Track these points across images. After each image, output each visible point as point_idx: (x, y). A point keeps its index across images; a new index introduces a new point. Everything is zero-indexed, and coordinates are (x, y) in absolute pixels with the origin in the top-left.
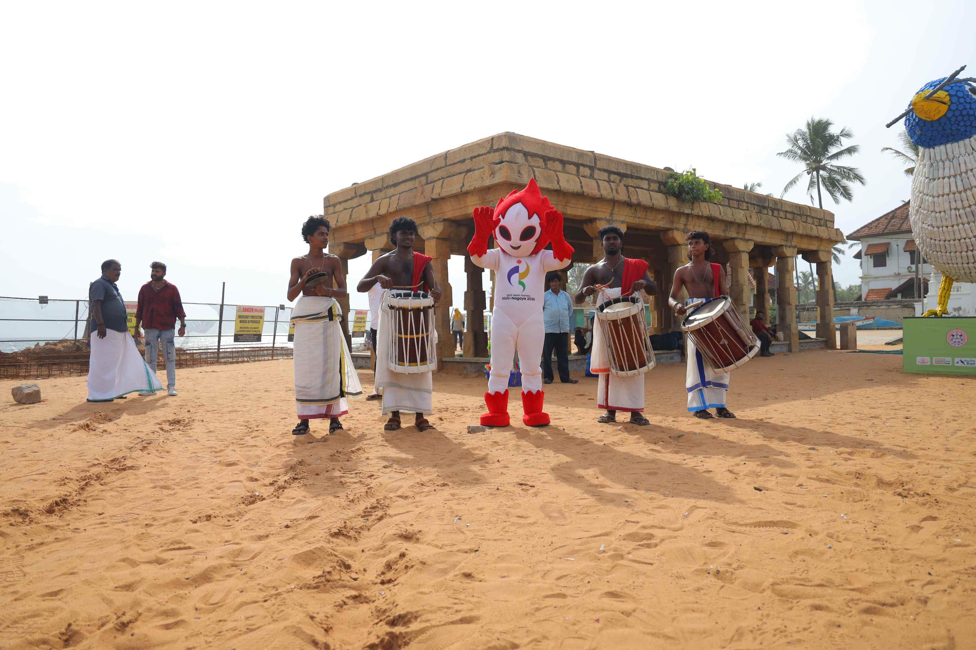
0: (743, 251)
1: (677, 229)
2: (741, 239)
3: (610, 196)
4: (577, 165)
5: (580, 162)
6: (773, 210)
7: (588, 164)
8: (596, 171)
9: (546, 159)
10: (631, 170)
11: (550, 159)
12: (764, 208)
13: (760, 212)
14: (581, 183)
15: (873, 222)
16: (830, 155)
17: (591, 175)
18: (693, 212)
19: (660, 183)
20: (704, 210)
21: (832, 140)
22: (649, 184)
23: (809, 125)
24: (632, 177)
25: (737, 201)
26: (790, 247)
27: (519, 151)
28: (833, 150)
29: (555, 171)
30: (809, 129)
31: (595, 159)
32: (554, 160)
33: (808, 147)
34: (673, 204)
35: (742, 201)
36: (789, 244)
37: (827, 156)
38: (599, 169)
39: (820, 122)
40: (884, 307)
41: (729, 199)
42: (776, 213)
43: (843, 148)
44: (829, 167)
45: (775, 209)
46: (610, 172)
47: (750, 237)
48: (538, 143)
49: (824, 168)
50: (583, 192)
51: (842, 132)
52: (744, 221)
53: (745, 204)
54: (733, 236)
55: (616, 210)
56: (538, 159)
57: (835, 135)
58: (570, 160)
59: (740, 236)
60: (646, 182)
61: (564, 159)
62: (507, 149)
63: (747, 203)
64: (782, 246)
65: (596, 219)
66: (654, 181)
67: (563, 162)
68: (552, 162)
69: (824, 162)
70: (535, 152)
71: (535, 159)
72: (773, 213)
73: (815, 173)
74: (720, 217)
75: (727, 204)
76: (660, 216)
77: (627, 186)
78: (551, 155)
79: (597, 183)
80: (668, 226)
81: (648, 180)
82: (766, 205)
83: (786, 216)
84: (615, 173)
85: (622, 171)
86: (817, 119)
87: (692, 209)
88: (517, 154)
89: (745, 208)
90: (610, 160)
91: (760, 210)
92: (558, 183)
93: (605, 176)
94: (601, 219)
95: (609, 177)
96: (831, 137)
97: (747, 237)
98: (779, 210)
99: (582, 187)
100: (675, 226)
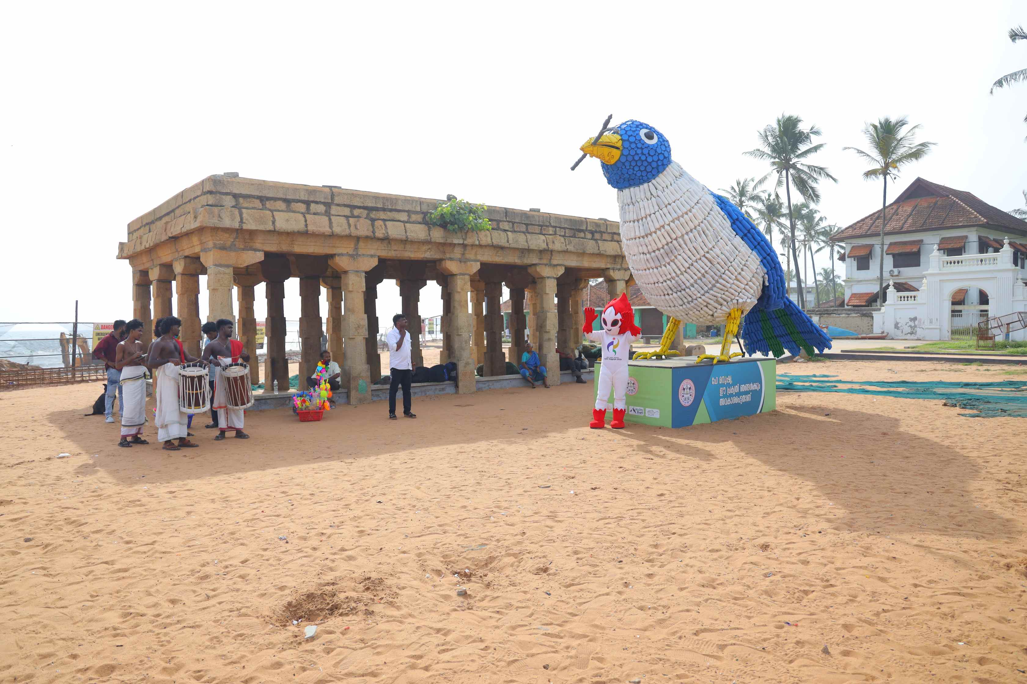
0: (548, 277)
1: (451, 259)
2: (546, 265)
3: (347, 232)
4: (308, 203)
5: (312, 199)
6: (592, 233)
7: (323, 200)
8: (333, 207)
9: (263, 199)
10: (384, 203)
11: (269, 199)
12: (580, 231)
13: (574, 236)
14: (306, 221)
15: (858, 222)
16: (799, 152)
17: (326, 211)
18: (466, 242)
19: (425, 214)
20: (484, 239)
21: (801, 137)
22: (409, 216)
23: (779, 121)
24: (384, 210)
25: (539, 225)
26: (619, 270)
27: (227, 194)
28: (803, 148)
29: (272, 211)
30: (779, 125)
31: (333, 195)
32: (275, 199)
33: (777, 144)
34: (437, 235)
35: (547, 226)
36: (619, 267)
37: (797, 154)
38: (338, 205)
39: (789, 119)
40: (844, 315)
41: (527, 225)
42: (597, 236)
43: (812, 146)
44: (799, 166)
45: (596, 232)
46: (353, 207)
47: (560, 262)
48: (252, 184)
49: (794, 166)
50: (307, 231)
51: (811, 129)
52: (544, 246)
53: (550, 228)
54: (534, 262)
55: (361, 244)
56: (255, 200)
57: (805, 131)
58: (298, 198)
59: (545, 261)
60: (406, 214)
61: (288, 197)
62: (210, 192)
63: (555, 227)
64: (609, 268)
65: (335, 255)
66: (416, 213)
67: (287, 201)
68: (272, 202)
69: (794, 160)
70: (248, 193)
71: (249, 200)
72: (593, 236)
73: (784, 172)
74: (507, 245)
75: (524, 230)
76: (425, 247)
77: (373, 220)
78: (271, 195)
79: (330, 220)
80: (437, 256)
81: (408, 211)
82: (584, 228)
83: (613, 237)
84: (360, 207)
85: (370, 205)
86: (787, 115)
87: (464, 239)
88: (224, 197)
89: (551, 232)
90: (354, 194)
91: (575, 234)
92: (274, 223)
93: (347, 211)
94: (342, 255)
95: (351, 212)
96: (801, 133)
97: (555, 262)
98: (601, 233)
99: (306, 226)
100: (448, 256)
